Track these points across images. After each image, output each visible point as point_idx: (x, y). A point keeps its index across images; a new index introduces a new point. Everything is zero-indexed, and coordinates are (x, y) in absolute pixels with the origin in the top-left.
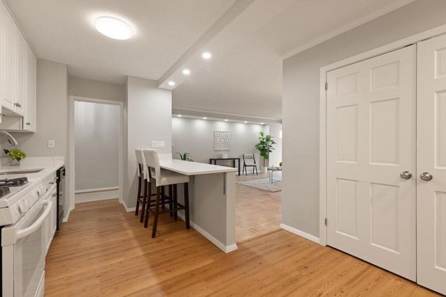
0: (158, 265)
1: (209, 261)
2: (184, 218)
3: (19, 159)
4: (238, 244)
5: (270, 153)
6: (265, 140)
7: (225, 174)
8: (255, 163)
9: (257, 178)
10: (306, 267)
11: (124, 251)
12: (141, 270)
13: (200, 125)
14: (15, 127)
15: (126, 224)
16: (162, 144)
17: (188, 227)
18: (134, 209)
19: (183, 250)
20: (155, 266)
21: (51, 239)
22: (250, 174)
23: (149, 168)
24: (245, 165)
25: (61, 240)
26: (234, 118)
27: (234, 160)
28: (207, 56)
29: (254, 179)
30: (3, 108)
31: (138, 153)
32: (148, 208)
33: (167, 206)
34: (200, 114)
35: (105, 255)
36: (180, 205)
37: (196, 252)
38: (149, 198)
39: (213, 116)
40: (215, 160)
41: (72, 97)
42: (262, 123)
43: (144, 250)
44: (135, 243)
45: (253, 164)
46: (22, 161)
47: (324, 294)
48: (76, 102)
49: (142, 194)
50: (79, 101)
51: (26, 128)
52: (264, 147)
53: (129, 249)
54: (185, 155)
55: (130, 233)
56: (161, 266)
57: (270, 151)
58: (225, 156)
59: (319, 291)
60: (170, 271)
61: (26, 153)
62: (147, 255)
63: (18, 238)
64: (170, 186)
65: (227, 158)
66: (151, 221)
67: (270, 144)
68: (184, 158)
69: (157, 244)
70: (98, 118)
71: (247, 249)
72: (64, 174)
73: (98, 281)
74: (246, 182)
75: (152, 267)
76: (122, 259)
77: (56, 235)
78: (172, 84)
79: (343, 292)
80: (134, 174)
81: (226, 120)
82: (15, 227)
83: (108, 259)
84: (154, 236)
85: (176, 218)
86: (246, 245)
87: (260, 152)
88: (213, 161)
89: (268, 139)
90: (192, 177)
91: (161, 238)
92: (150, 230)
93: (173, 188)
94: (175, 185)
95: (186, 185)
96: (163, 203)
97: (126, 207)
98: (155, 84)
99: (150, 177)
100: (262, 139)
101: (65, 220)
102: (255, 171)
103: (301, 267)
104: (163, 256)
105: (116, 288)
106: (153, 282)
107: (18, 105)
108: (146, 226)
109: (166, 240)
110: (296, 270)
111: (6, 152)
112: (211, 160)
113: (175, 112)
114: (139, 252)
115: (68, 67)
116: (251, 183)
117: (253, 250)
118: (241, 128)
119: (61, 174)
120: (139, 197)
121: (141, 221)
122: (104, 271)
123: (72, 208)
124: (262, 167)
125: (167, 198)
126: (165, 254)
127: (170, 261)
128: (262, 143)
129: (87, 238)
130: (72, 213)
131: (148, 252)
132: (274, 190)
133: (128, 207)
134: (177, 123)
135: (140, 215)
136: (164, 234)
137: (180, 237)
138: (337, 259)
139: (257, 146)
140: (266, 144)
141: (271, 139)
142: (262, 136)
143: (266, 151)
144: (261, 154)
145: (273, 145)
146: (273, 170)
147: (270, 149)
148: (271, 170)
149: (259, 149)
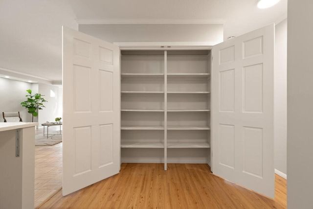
6: (34, 98)
8: (21, 120)
10: (114, 195)
47: (134, 206)
52: (32, 105)
57: (40, 109)
59: (130, 206)
67: (40, 101)
79: (142, 198)
89: (37, 97)
103: (110, 197)
110: (108, 200)
132: (52, 143)
138: (128, 178)
139: (24, 104)
140: (36, 102)
141: (41, 97)
142: (30, 93)
143: (35, 108)
144: (29, 112)
145: (43, 103)
146: (48, 126)
147: (39, 107)
148: (45, 125)
149: (27, 107)
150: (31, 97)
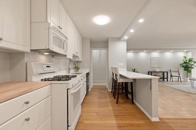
0: (117, 116)
1: (141, 122)
2: (131, 98)
3: (78, 69)
4: (160, 119)
5: (192, 69)
6: (188, 61)
7: (151, 79)
8: (179, 75)
9: (181, 84)
11: (105, 106)
12: (110, 116)
13: (143, 55)
14: (77, 60)
15: (107, 96)
16: (122, 64)
17: (133, 103)
18: (111, 91)
19: (129, 112)
20: (116, 116)
21: (85, 96)
22: (175, 81)
23: (116, 74)
24: (171, 76)
25: (88, 97)
26: (163, 50)
27: (164, 73)
28: (141, 21)
29: (178, 84)
30: (73, 54)
31: (112, 68)
32: (115, 91)
33: (124, 91)
34: (142, 50)
35: (99, 106)
36: (129, 92)
37: (135, 115)
38: (116, 87)
39: (150, 50)
40: (151, 72)
41: (92, 49)
42: (185, 51)
43: (113, 108)
44: (110, 104)
45: (178, 75)
46: (79, 70)
48: (93, 50)
49: (114, 85)
50: (94, 49)
51: (79, 60)
52: (187, 65)
53: (107, 106)
54: (134, 70)
55: (108, 100)
56: (119, 117)
57: (192, 68)
58: (158, 70)
60: (122, 120)
61: (80, 68)
62: (113, 110)
63: (72, 93)
64: (125, 83)
65: (159, 71)
66: (116, 97)
67: (193, 63)
68: (134, 71)
69: (118, 107)
70: (100, 55)
71: (166, 123)
72: (89, 75)
73: (95, 114)
74: (172, 86)
75: (115, 116)
76: (104, 109)
77: (86, 95)
78: (126, 37)
80: (111, 76)
81: (158, 51)
82: (71, 90)
83: (100, 108)
84: (117, 103)
85: (128, 98)
86: (166, 121)
87: (183, 68)
88: (150, 73)
89: (190, 60)
90: (135, 80)
91: (120, 105)
92: (116, 100)
93: (126, 84)
94: (127, 83)
95: (132, 83)
96: (123, 90)
97: (108, 89)
98: (119, 39)
99: (116, 78)
100: (185, 61)
101: (89, 90)
102: (179, 80)
104: (120, 112)
105: (101, 119)
106: (114, 122)
107: (77, 53)
108: (115, 98)
109: (122, 106)
111: (75, 67)
112: (149, 72)
113: (128, 50)
114: (110, 108)
115: (90, 39)
116: (176, 86)
117: (170, 125)
118: (168, 55)
119: (88, 75)
120: (113, 86)
121: (113, 96)
122: (98, 111)
123: (92, 87)
124: (186, 77)
125: (124, 88)
126: (121, 112)
127: (122, 116)
128: (185, 63)
129: (94, 98)
130: (91, 88)
131: (114, 109)
132: (194, 93)
133: (109, 89)
134: (130, 55)
135: (113, 93)
136: (122, 103)
137: (129, 106)
139: (181, 65)
140: (189, 64)
141: (193, 60)
142: (186, 58)
143: (189, 68)
144: (184, 70)
145: (194, 64)
146: (193, 80)
147: (192, 67)
148: (192, 80)
149: (183, 67)
150: (186, 61)
